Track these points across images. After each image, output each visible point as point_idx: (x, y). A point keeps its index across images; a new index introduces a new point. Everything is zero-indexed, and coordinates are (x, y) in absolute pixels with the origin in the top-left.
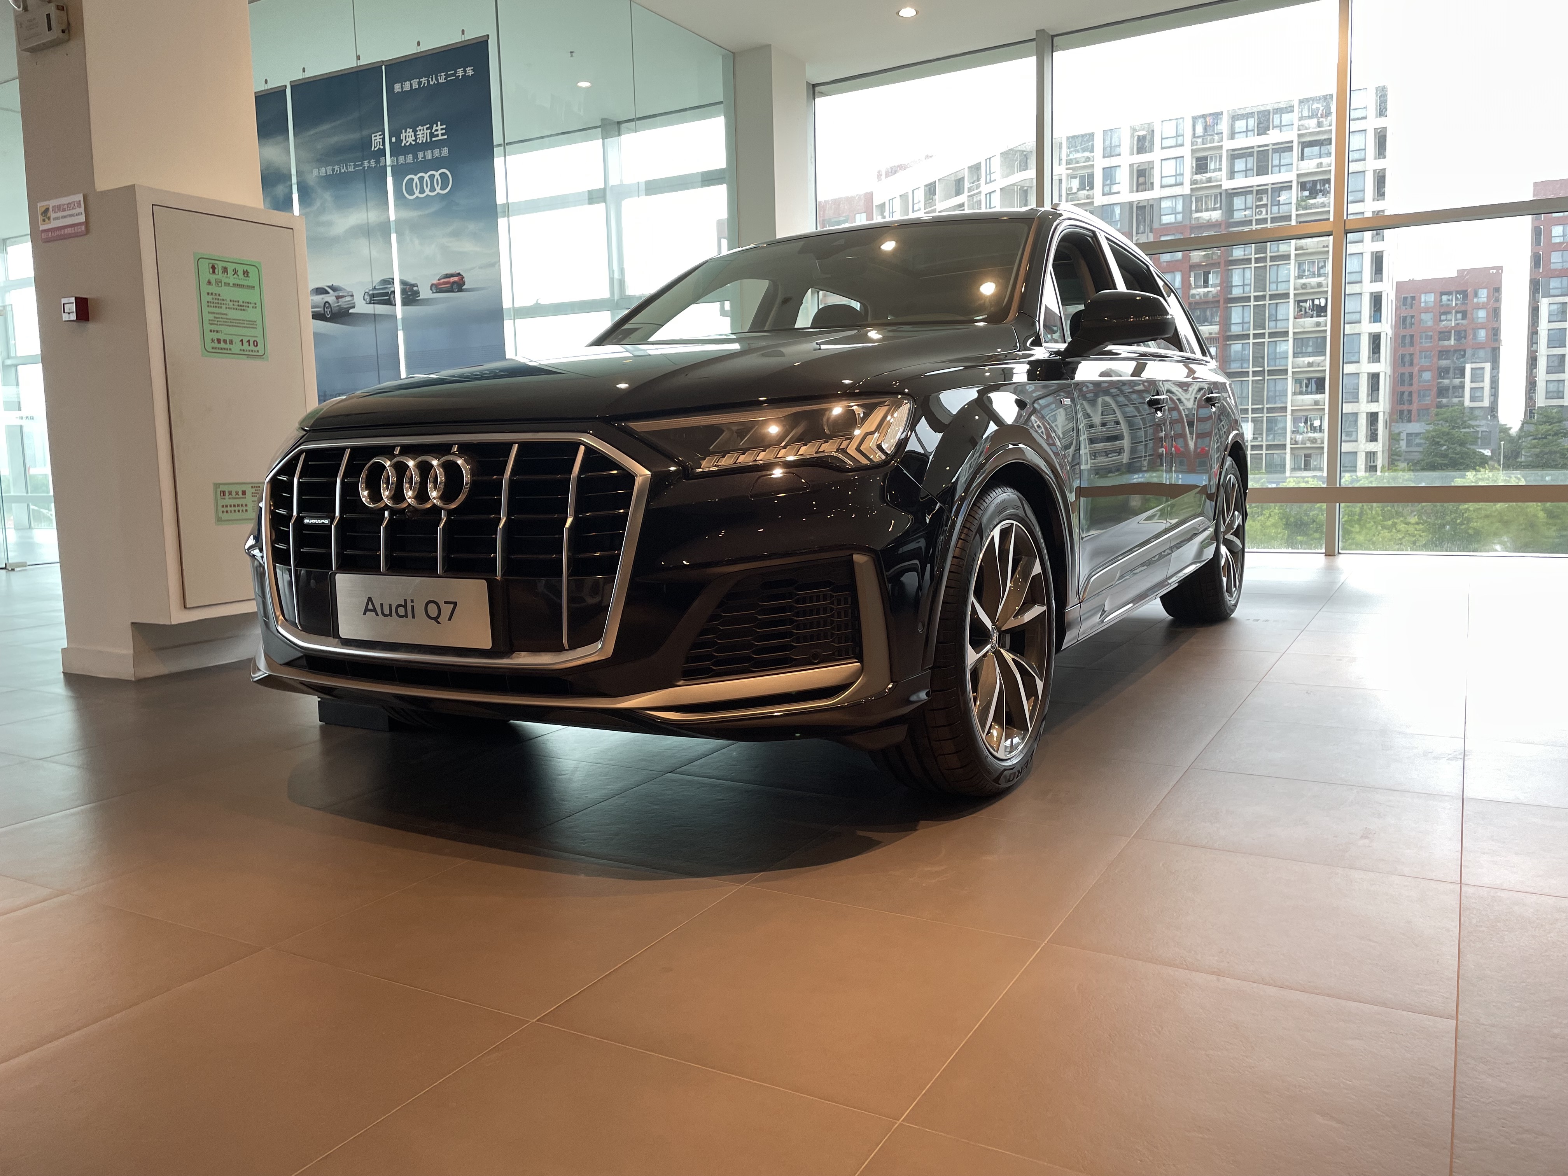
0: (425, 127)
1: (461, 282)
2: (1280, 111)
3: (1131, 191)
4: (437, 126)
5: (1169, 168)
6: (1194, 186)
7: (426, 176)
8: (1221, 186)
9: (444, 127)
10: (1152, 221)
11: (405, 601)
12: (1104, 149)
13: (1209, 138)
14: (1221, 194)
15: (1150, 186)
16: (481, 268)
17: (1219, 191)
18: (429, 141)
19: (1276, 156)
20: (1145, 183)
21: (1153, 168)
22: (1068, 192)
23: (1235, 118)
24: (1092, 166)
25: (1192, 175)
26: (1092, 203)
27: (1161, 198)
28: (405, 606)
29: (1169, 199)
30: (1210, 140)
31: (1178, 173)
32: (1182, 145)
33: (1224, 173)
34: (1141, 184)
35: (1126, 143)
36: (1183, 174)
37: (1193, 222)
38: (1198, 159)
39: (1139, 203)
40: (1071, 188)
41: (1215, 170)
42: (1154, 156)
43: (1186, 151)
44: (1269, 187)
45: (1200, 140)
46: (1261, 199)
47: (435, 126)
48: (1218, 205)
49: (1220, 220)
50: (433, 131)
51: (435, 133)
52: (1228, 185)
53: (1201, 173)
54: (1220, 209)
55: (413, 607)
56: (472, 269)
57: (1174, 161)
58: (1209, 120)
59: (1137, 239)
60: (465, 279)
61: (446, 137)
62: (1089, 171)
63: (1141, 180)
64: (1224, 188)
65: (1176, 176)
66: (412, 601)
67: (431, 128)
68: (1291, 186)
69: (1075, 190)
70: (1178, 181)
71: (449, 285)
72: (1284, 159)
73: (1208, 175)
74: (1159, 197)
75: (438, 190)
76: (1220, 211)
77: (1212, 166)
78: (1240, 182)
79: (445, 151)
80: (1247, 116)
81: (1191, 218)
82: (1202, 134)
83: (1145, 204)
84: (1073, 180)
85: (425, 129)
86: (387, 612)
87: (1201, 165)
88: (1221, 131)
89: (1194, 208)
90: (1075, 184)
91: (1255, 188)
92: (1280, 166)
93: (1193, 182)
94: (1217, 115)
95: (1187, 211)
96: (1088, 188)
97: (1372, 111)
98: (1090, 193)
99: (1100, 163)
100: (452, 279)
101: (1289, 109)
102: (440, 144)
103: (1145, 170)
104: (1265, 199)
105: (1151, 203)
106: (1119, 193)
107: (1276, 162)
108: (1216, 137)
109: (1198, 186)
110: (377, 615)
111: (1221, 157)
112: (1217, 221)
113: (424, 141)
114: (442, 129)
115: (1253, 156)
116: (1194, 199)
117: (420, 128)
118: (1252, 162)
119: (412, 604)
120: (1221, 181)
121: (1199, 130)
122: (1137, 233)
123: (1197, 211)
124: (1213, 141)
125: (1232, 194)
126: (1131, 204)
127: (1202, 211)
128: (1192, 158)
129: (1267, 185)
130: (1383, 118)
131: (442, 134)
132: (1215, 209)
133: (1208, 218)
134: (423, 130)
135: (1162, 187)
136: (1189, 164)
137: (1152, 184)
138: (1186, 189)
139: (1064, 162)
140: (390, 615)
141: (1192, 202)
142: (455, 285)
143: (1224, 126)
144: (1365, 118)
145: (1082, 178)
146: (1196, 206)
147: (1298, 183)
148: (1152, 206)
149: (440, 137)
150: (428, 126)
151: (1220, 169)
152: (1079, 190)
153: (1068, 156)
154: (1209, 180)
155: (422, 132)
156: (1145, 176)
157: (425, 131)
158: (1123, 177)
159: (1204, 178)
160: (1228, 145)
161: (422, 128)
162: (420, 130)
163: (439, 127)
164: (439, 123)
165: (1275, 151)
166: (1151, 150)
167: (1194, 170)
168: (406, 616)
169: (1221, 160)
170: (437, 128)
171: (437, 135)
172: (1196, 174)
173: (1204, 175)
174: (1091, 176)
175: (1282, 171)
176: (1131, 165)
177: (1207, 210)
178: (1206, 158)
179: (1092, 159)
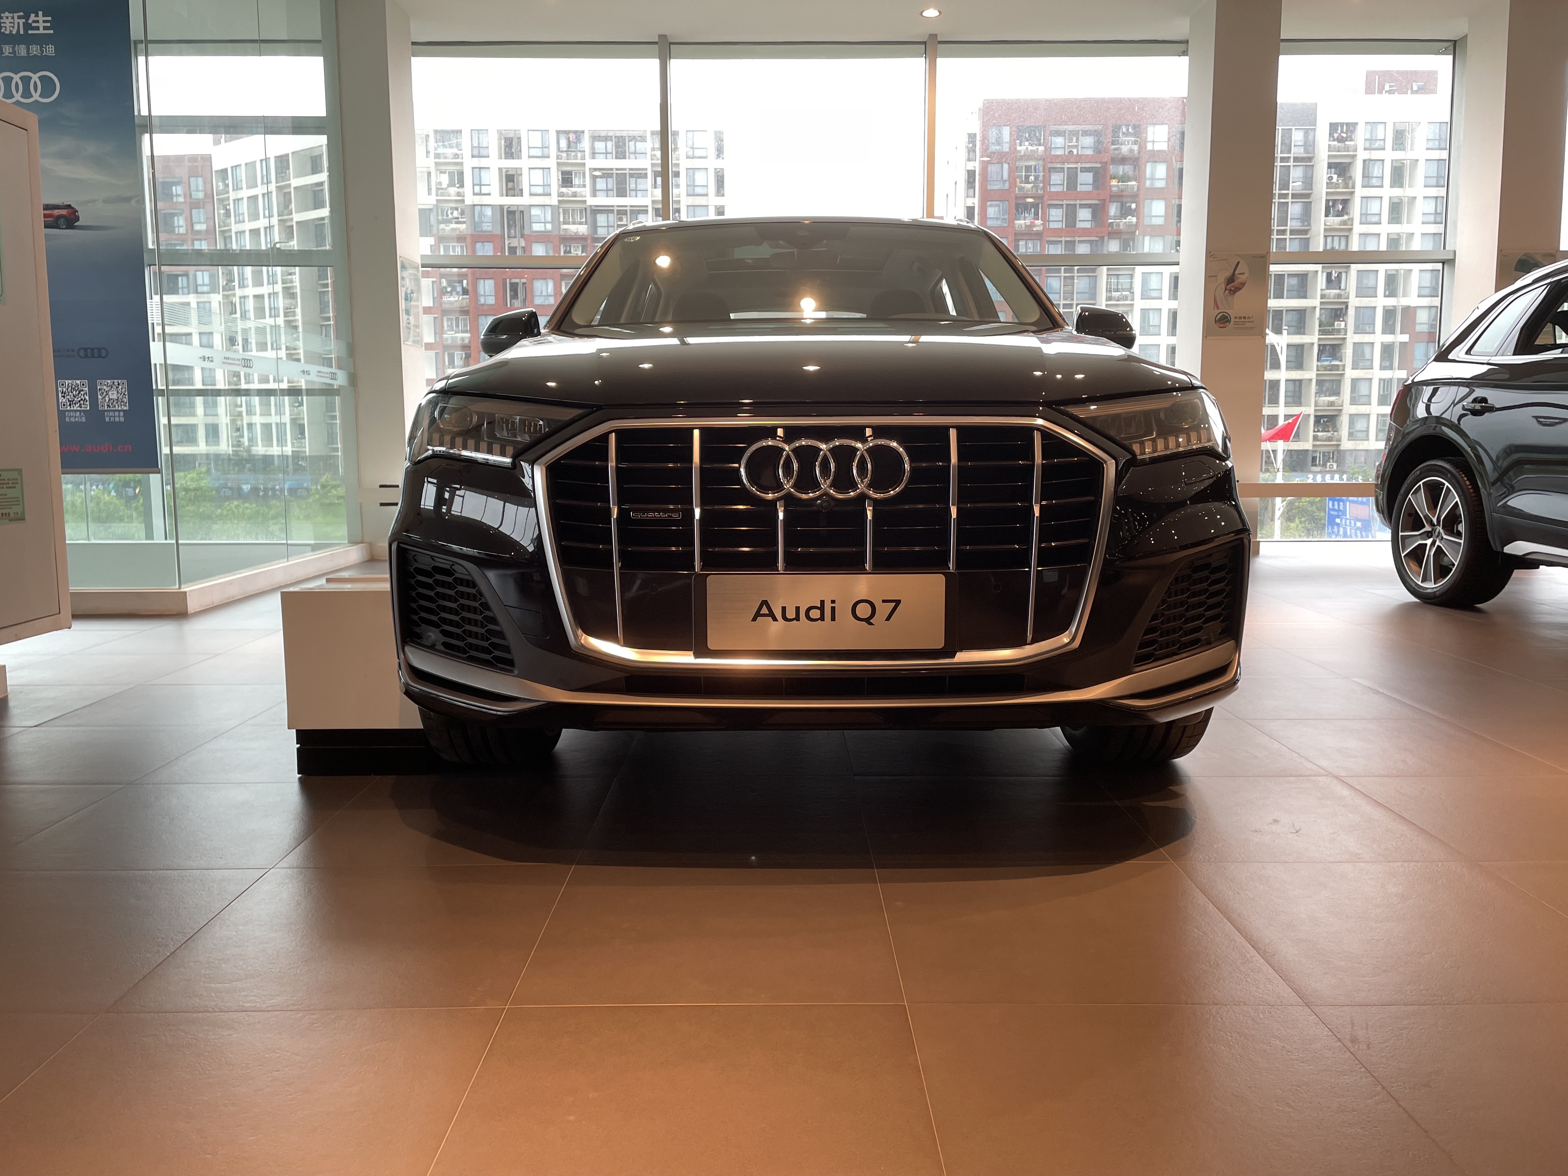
0: (16, 15)
1: (73, 217)
2: (633, 138)
3: (502, 195)
4: (37, 15)
5: (537, 177)
6: (561, 199)
7: (16, 78)
8: (585, 201)
9: (50, 18)
10: (523, 227)
11: (822, 602)
12: (473, 147)
13: (573, 154)
14: (586, 209)
15: (519, 192)
16: (106, 201)
17: (583, 206)
18: (22, 32)
19: (633, 180)
20: (514, 189)
21: (521, 175)
22: (438, 187)
23: (596, 138)
24: (461, 164)
25: (559, 188)
26: (463, 201)
27: (531, 205)
28: (822, 608)
29: (539, 207)
30: (574, 156)
31: (545, 183)
32: (548, 157)
33: (587, 190)
34: (510, 189)
35: (493, 144)
36: (550, 185)
37: (562, 233)
38: (563, 173)
39: (509, 207)
40: (440, 183)
41: (579, 186)
42: (521, 163)
43: (551, 163)
44: (628, 208)
45: (564, 155)
46: (621, 219)
47: (33, 15)
48: (584, 220)
49: (586, 234)
50: (30, 21)
51: (34, 25)
52: (591, 201)
53: (566, 187)
54: (586, 224)
55: (833, 609)
56: (94, 201)
57: (541, 171)
58: (572, 137)
59: (509, 243)
60: (80, 214)
61: (52, 32)
62: (458, 168)
63: (510, 185)
64: (588, 203)
65: (543, 186)
66: (833, 602)
67: (27, 17)
68: (647, 211)
69: (444, 186)
70: (546, 191)
71: (51, 219)
72: (640, 184)
73: (573, 189)
74: (528, 204)
75: (36, 96)
76: (586, 226)
77: (576, 181)
78: (601, 200)
79: (50, 50)
80: (606, 139)
81: (559, 229)
82: (565, 149)
83: (514, 209)
84: (442, 175)
85: (16, 17)
86: (791, 614)
87: (567, 180)
88: (583, 149)
89: (562, 220)
90: (445, 179)
91: (616, 209)
92: (636, 190)
93: (560, 195)
94: (579, 134)
95: (555, 220)
96: (458, 185)
97: (712, 152)
98: (460, 190)
99: (469, 163)
100: (56, 212)
101: (643, 139)
102: (41, 40)
103: (513, 175)
104: (625, 219)
105: (521, 209)
106: (489, 194)
107: (633, 186)
108: (579, 155)
109: (565, 199)
110: (775, 619)
111: (584, 174)
112: (583, 234)
113: (14, 32)
114: (44, 22)
115: (612, 177)
116: (561, 210)
117: (7, 14)
118: (612, 183)
119: (833, 605)
120: (585, 197)
121: (563, 144)
122: (509, 237)
123: (565, 223)
124: (576, 157)
125: (597, 211)
126: (501, 207)
127: (569, 224)
128: (558, 170)
129: (626, 206)
130: (720, 160)
131: (45, 28)
132: (581, 223)
133: (575, 231)
134: (13, 18)
135: (531, 195)
136: (555, 178)
137: (522, 190)
138: (554, 200)
139: (432, 155)
140: (797, 618)
141: (559, 213)
142: (62, 220)
143: (586, 144)
144: (706, 158)
145: (451, 175)
146: (564, 218)
147: (653, 208)
148: (522, 212)
149: (41, 31)
150: (22, 14)
151: (584, 186)
152: (449, 185)
153: (436, 149)
154: (575, 195)
155: (10, 20)
156: (513, 181)
157: (17, 20)
158: (493, 181)
159: (570, 192)
160: (590, 163)
161: (12, 15)
162: (7, 18)
163: (41, 18)
164: (40, 13)
165: (631, 176)
166: (519, 157)
167: (560, 183)
168: (822, 618)
169: (584, 177)
170: (36, 19)
171: (38, 28)
172: (562, 187)
173: (570, 189)
174: (461, 174)
175: (638, 195)
176: (500, 169)
177: (574, 223)
178: (570, 173)
179: (461, 157)
